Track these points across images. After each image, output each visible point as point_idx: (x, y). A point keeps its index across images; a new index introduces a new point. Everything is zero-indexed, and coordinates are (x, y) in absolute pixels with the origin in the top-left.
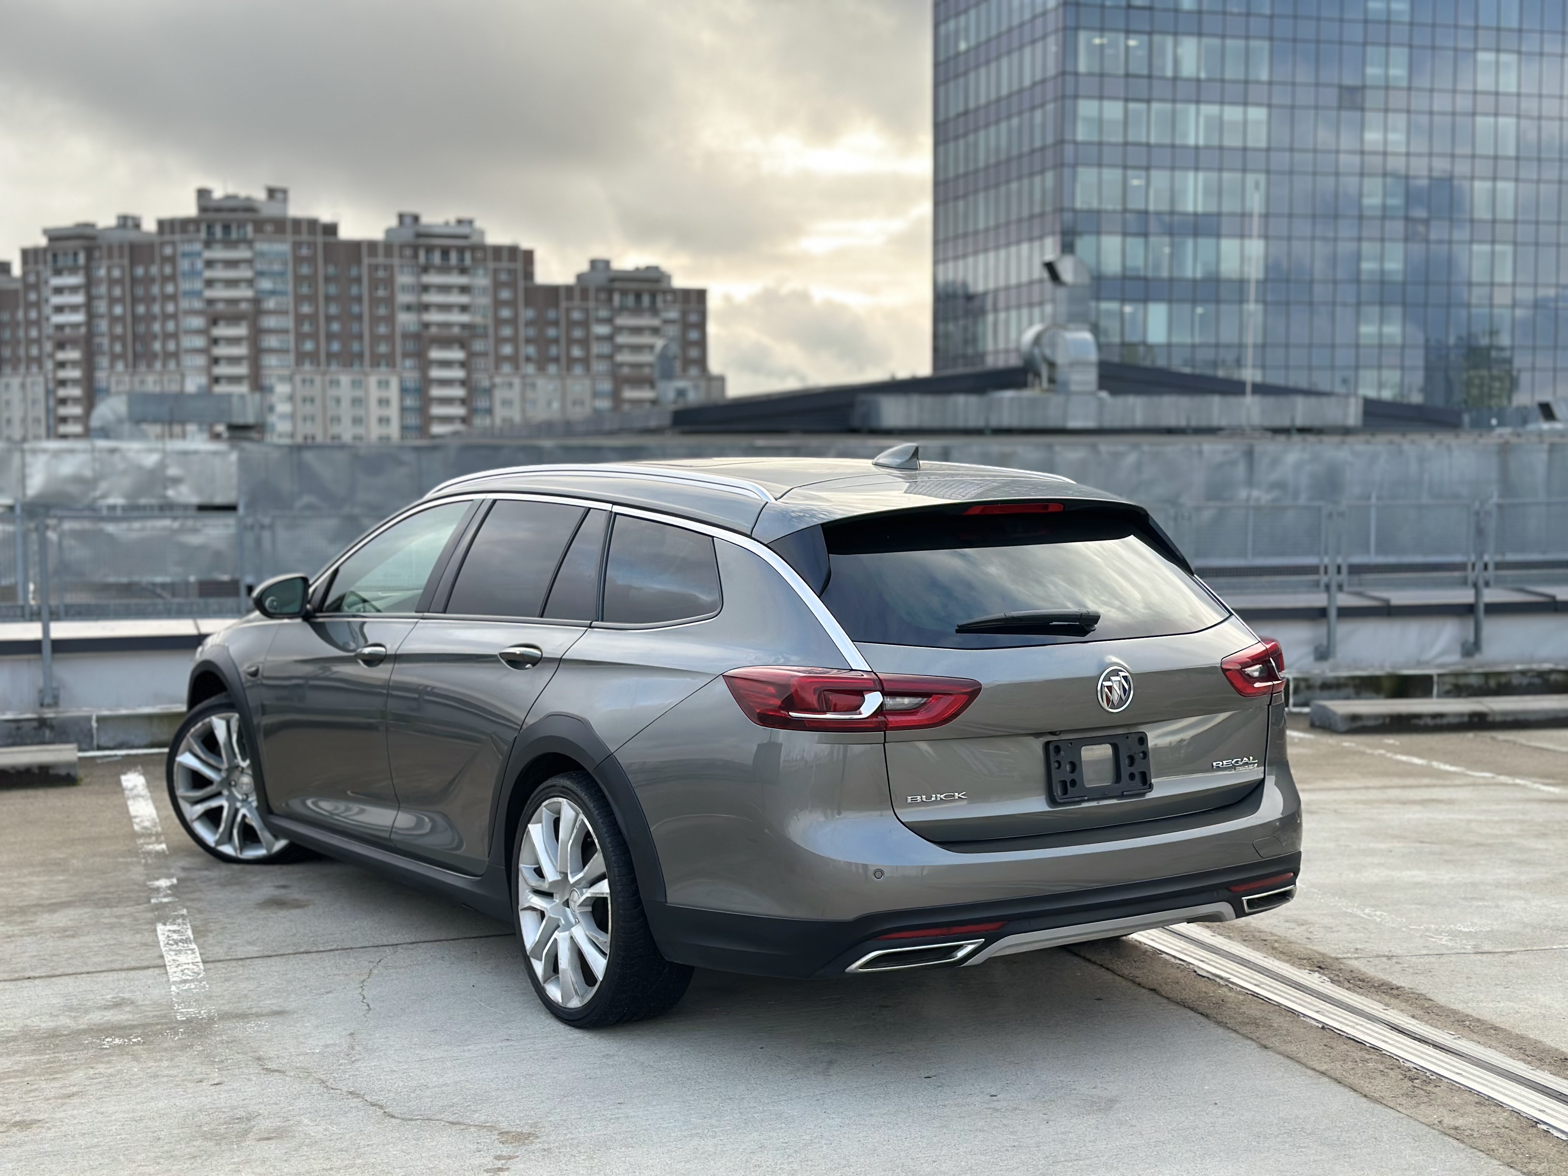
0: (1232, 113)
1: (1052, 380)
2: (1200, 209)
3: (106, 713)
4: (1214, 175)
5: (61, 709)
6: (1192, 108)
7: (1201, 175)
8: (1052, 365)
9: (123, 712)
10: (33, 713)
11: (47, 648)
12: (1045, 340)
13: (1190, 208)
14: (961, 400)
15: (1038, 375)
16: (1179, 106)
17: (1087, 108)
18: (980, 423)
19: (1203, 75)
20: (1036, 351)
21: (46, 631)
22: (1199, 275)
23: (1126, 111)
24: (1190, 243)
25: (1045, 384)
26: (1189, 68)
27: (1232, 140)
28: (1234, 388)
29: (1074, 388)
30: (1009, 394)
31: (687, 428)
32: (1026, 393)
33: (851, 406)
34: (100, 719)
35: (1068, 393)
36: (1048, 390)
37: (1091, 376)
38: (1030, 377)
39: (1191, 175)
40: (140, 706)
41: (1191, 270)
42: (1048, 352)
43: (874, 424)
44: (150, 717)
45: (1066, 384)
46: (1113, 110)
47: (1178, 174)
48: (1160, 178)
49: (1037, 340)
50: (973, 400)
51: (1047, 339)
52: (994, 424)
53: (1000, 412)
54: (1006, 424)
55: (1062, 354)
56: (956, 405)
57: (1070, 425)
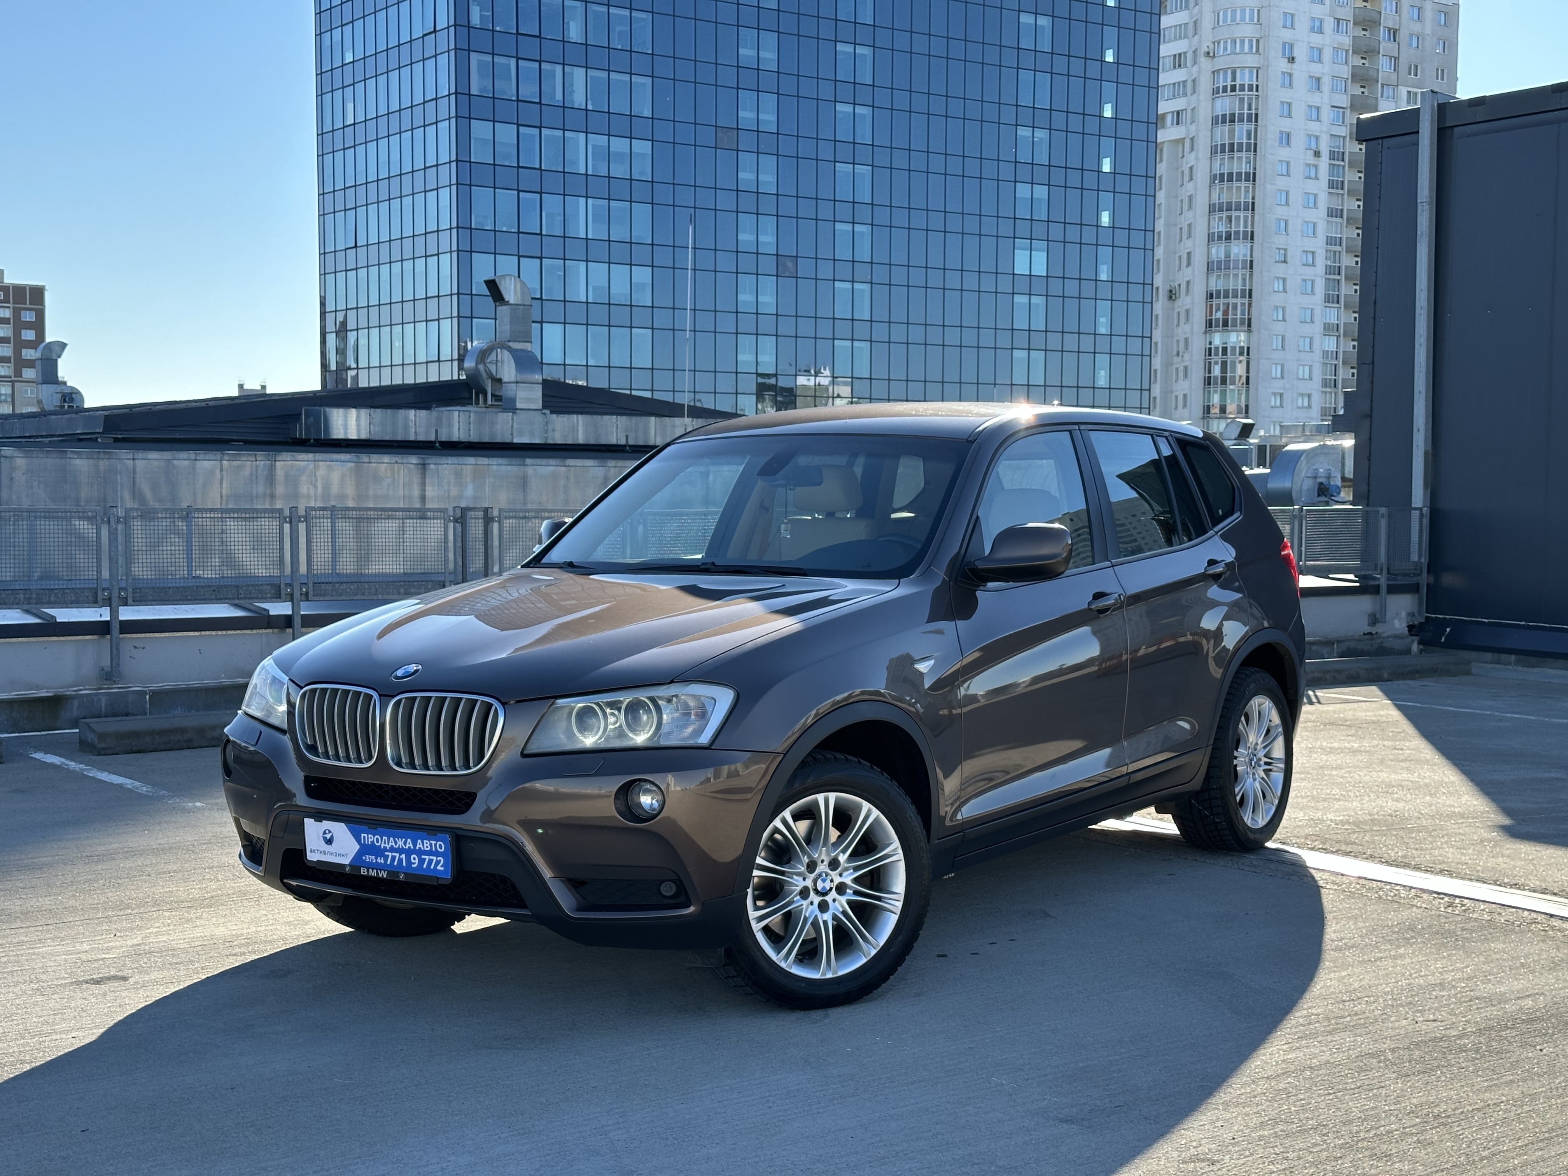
0: (620, 145)
1: (497, 397)
2: (591, 234)
4: (603, 203)
6: (581, 137)
7: (591, 203)
8: (497, 382)
12: (489, 357)
13: (582, 233)
14: (411, 414)
15: (482, 391)
16: (569, 135)
17: (481, 129)
18: (431, 438)
19: (590, 107)
20: (481, 367)
22: (591, 298)
23: (518, 135)
24: (582, 267)
25: (490, 401)
27: (619, 170)
28: (672, 410)
29: (519, 405)
30: (456, 411)
32: (472, 410)
35: (514, 410)
36: (494, 407)
37: (537, 395)
38: (474, 394)
39: (582, 201)
41: (584, 293)
42: (493, 368)
43: (323, 437)
45: (513, 400)
46: (507, 133)
47: (569, 200)
48: (552, 203)
49: (482, 356)
50: (423, 413)
51: (493, 357)
52: (443, 438)
53: (450, 426)
54: (455, 438)
55: (508, 371)
56: (406, 419)
57: (516, 440)
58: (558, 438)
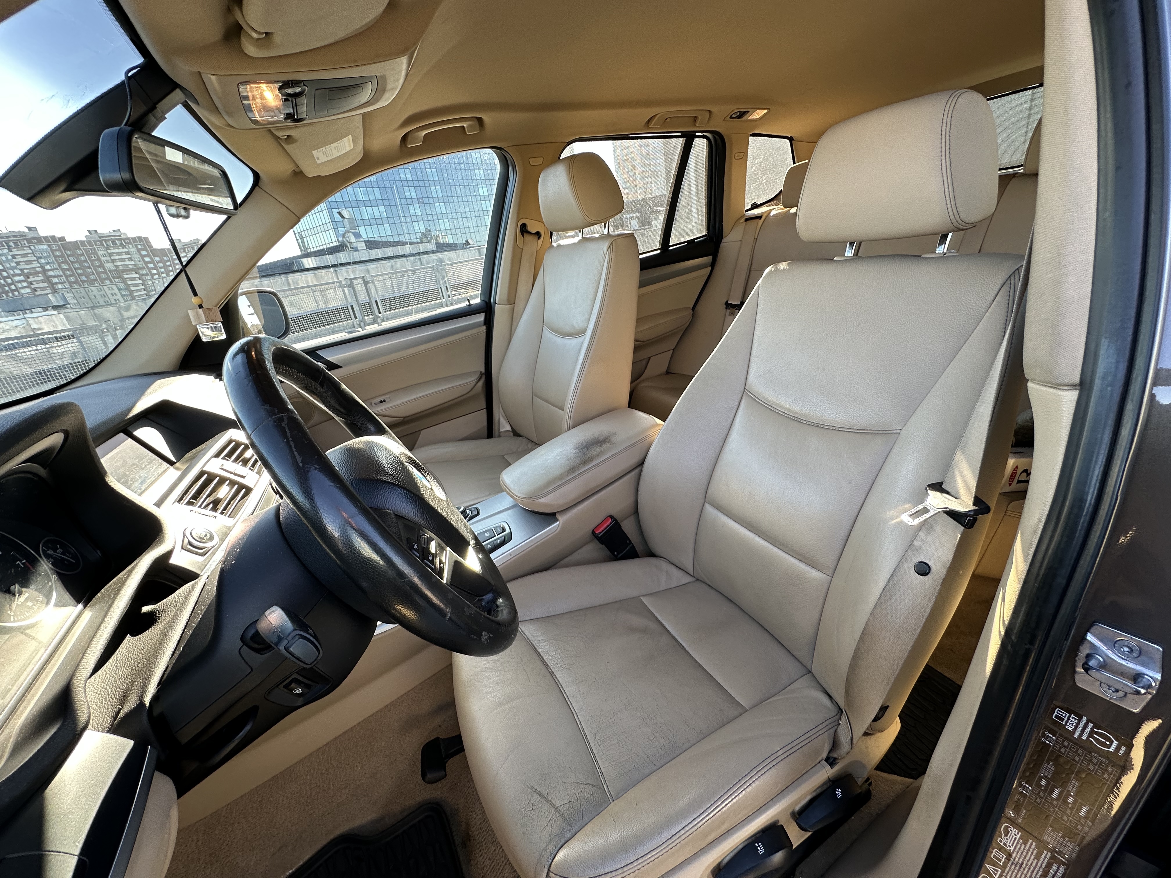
1: (352, 248)
8: (350, 243)
15: (346, 246)
18: (336, 263)
20: (344, 239)
25: (350, 249)
28: (405, 243)
30: (340, 253)
32: (345, 252)
33: (292, 263)
35: (358, 250)
36: (352, 251)
37: (363, 244)
38: (344, 248)
42: (348, 239)
43: (302, 268)
45: (357, 248)
49: (343, 236)
50: (331, 256)
51: (346, 236)
52: (340, 262)
53: (340, 258)
54: (343, 262)
55: (353, 239)
56: (327, 258)
57: (362, 259)
58: (373, 257)
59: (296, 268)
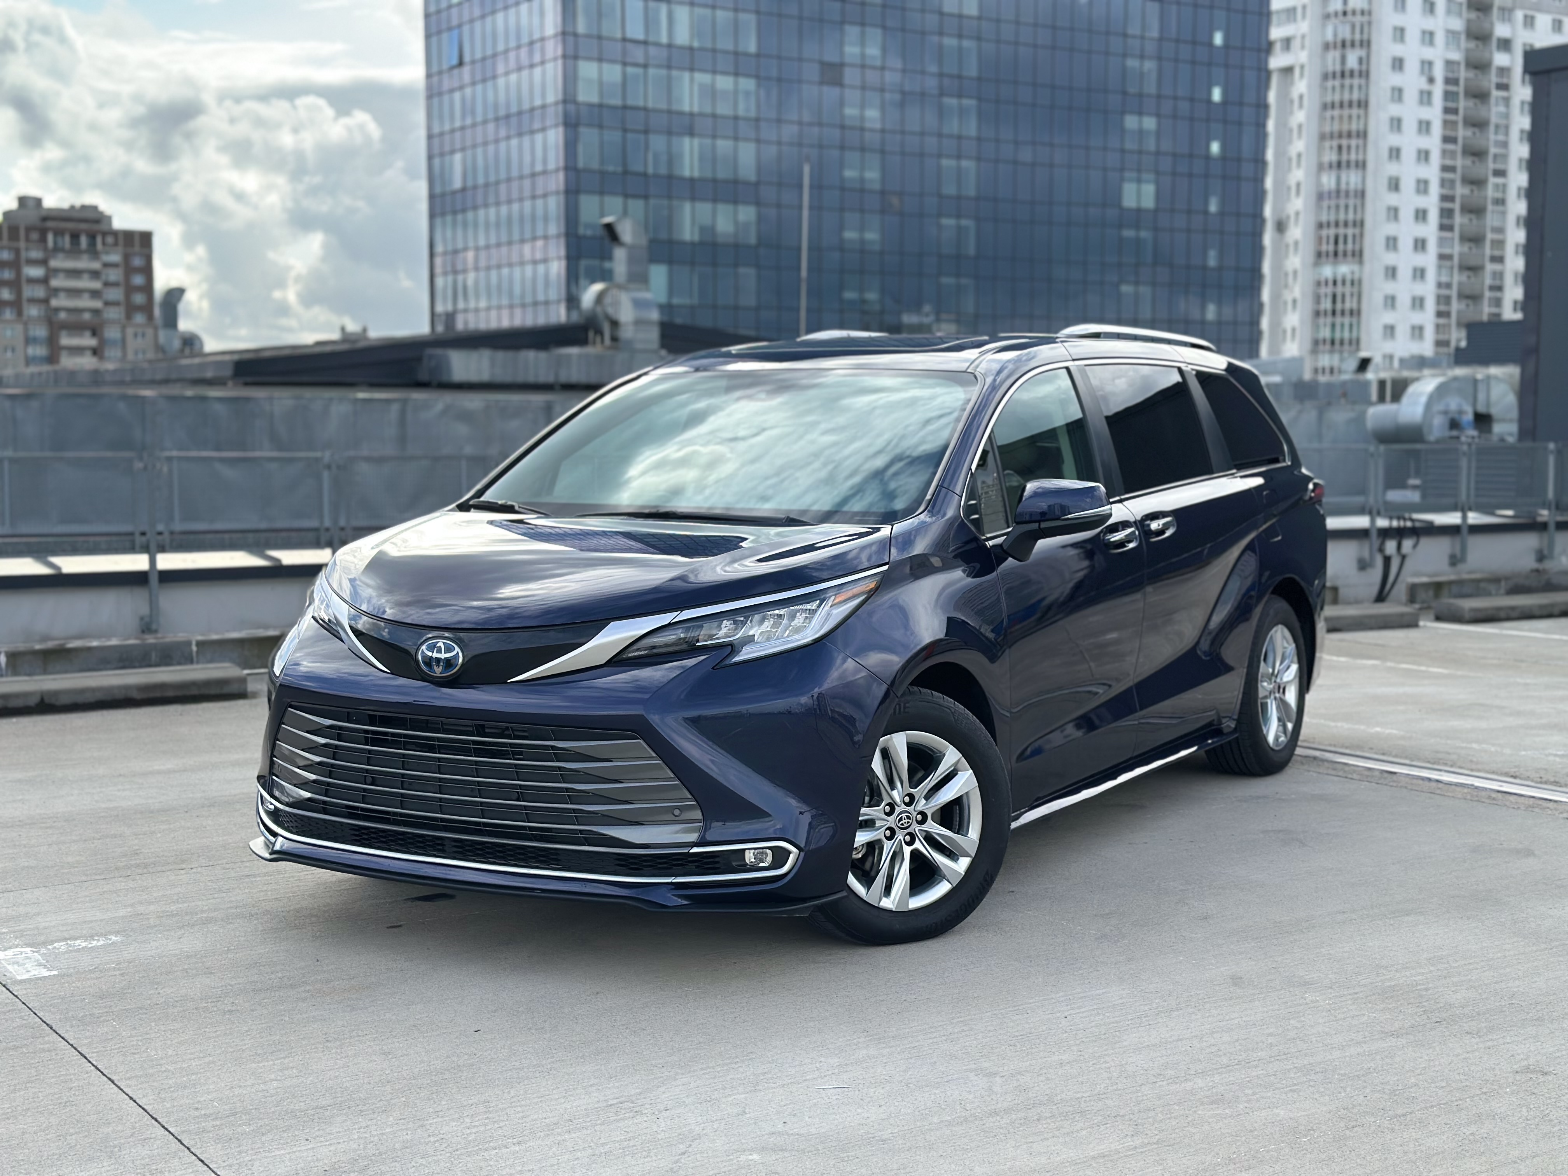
0: (724, 83)
1: (614, 339)
2: (696, 174)
3: (200, 638)
4: (708, 141)
5: (159, 635)
6: (686, 75)
7: (696, 141)
8: (615, 324)
9: (215, 637)
10: (137, 638)
11: (154, 580)
12: (608, 300)
13: (687, 173)
14: (531, 355)
15: (599, 332)
16: (675, 73)
17: (588, 70)
18: (551, 379)
19: (696, 44)
20: (599, 310)
21: (153, 562)
22: (696, 238)
23: (624, 75)
24: (687, 207)
25: (607, 341)
26: (683, 37)
27: (723, 109)
29: (634, 346)
30: (574, 351)
31: (249, 379)
32: (589, 350)
33: (419, 359)
34: (199, 644)
35: (630, 350)
36: (610, 348)
37: (653, 335)
38: (591, 334)
39: (687, 141)
40: (228, 631)
41: (688, 233)
42: (610, 311)
43: (445, 379)
44: (241, 642)
45: (629, 342)
46: (613, 73)
47: (675, 140)
48: (658, 142)
49: (600, 298)
50: (543, 355)
51: (610, 298)
52: (563, 380)
53: (567, 367)
54: (574, 380)
55: (626, 313)
56: (527, 360)
59: (423, 376)
